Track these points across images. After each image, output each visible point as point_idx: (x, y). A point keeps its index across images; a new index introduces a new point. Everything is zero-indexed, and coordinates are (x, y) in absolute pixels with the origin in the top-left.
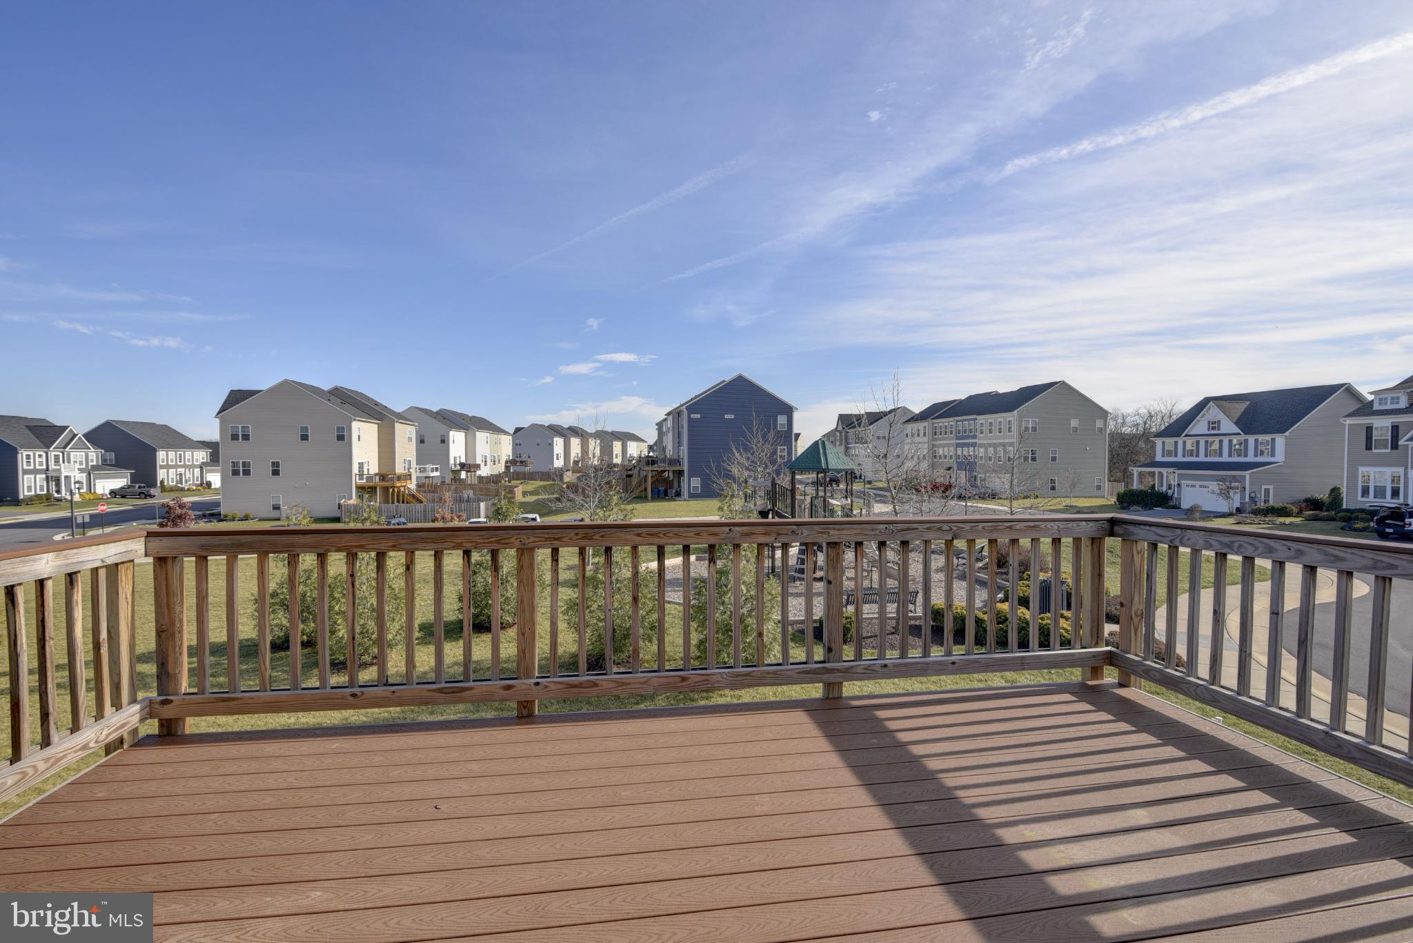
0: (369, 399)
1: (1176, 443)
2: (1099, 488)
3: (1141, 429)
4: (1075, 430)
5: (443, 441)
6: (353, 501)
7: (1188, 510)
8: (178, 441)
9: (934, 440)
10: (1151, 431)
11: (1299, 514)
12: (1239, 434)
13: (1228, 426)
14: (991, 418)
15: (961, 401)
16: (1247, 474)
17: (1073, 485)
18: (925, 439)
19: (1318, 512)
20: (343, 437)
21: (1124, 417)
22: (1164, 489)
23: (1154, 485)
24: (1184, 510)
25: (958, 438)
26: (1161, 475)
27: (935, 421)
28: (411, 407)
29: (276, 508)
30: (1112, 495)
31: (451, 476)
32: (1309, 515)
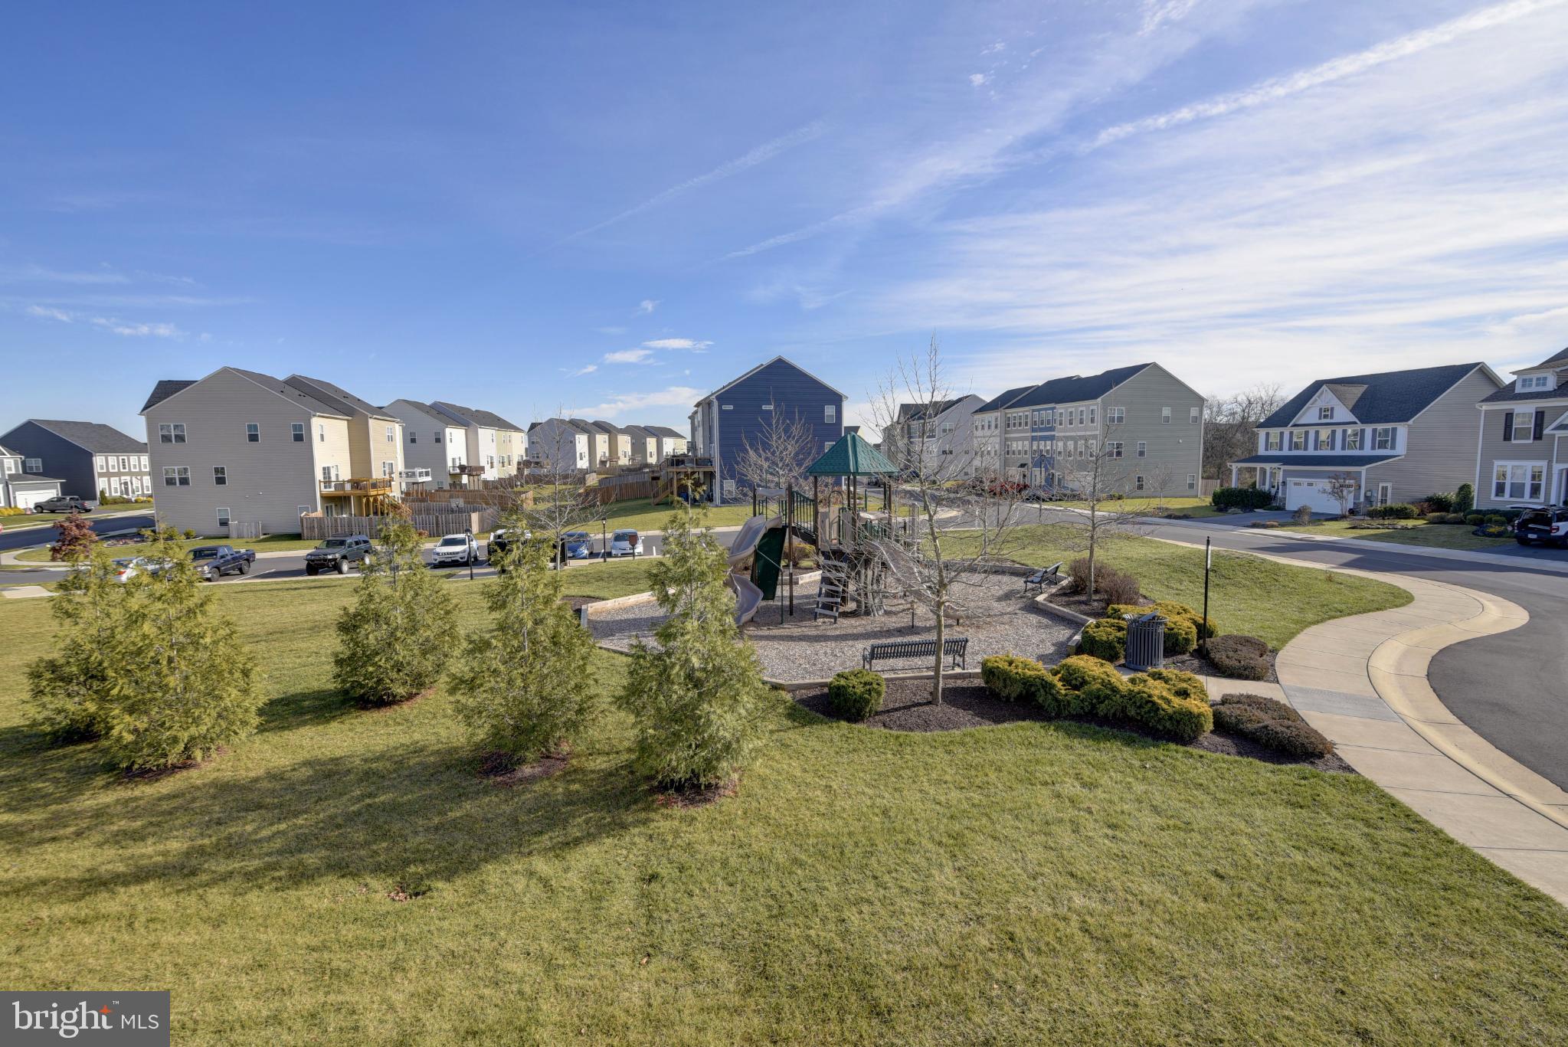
0: (337, 390)
1: (1282, 434)
2: (1191, 486)
3: (1238, 418)
4: (1167, 419)
5: (438, 440)
6: (319, 513)
7: (1296, 512)
8: (120, 443)
9: (1006, 432)
10: (1250, 420)
11: (1421, 515)
12: (1355, 423)
13: (1343, 413)
14: (1071, 407)
15: (1038, 387)
16: (1363, 469)
17: (1164, 484)
18: (997, 432)
19: (1443, 514)
20: (301, 436)
21: (1219, 406)
22: (1267, 487)
23: (1255, 483)
24: (1290, 512)
25: (1033, 430)
26: (1263, 471)
27: (1007, 411)
28: (398, 401)
29: (224, 523)
30: (1205, 494)
31: (449, 481)
32: (1434, 517)
